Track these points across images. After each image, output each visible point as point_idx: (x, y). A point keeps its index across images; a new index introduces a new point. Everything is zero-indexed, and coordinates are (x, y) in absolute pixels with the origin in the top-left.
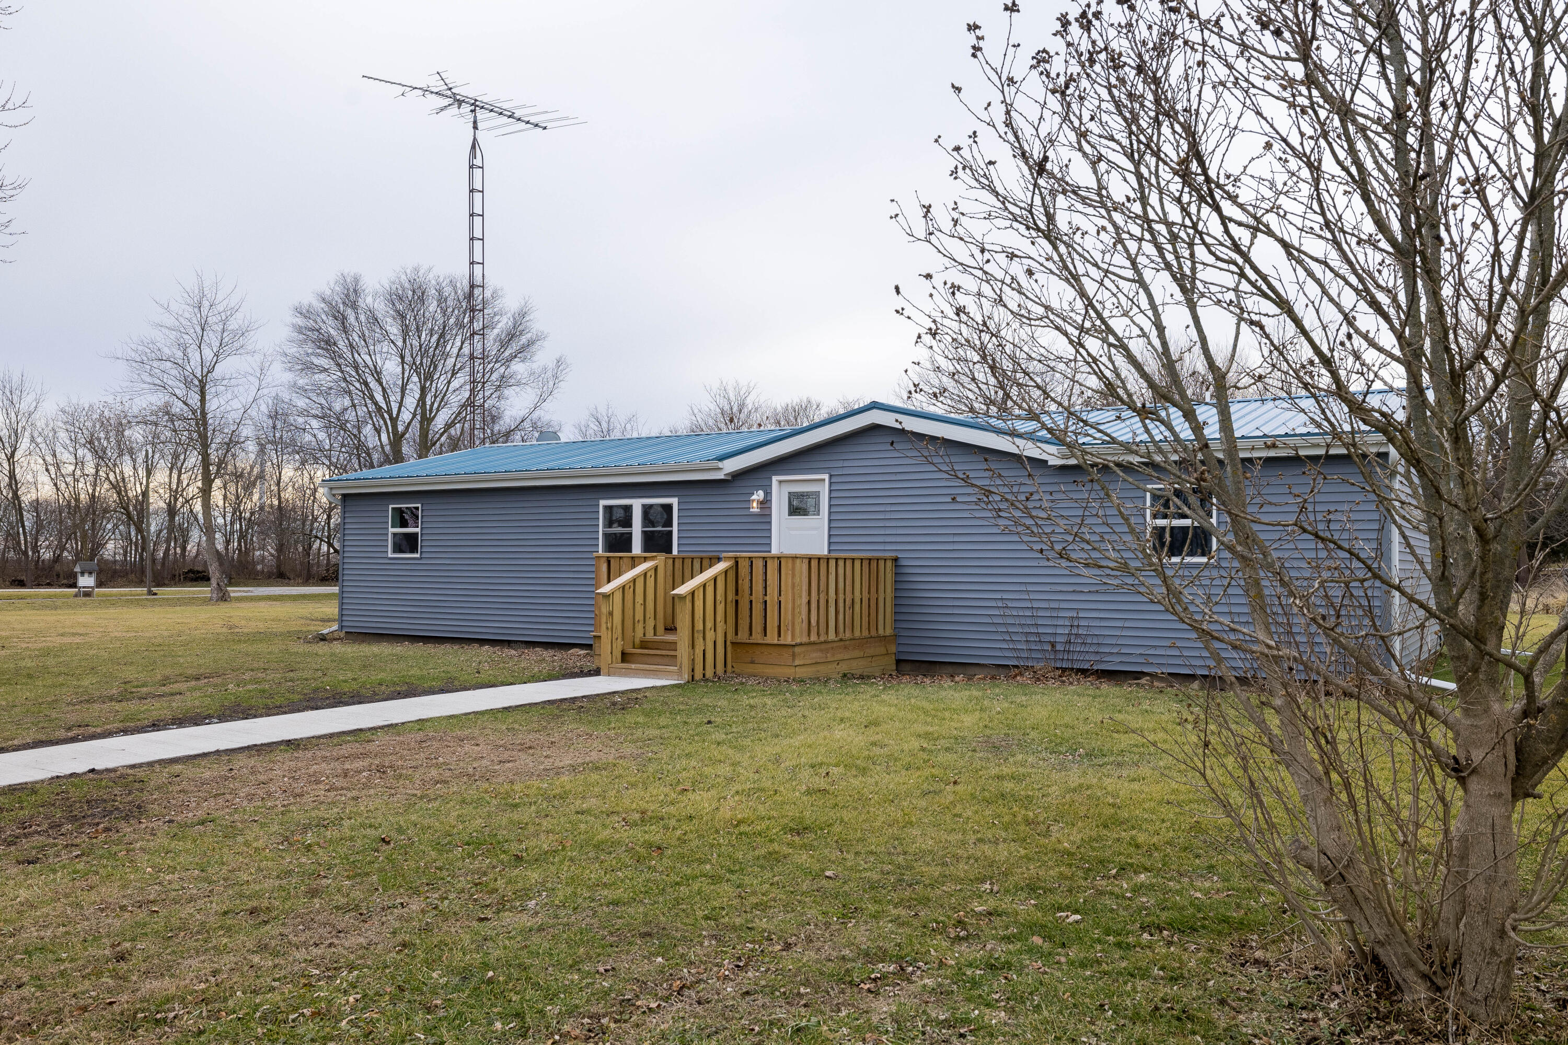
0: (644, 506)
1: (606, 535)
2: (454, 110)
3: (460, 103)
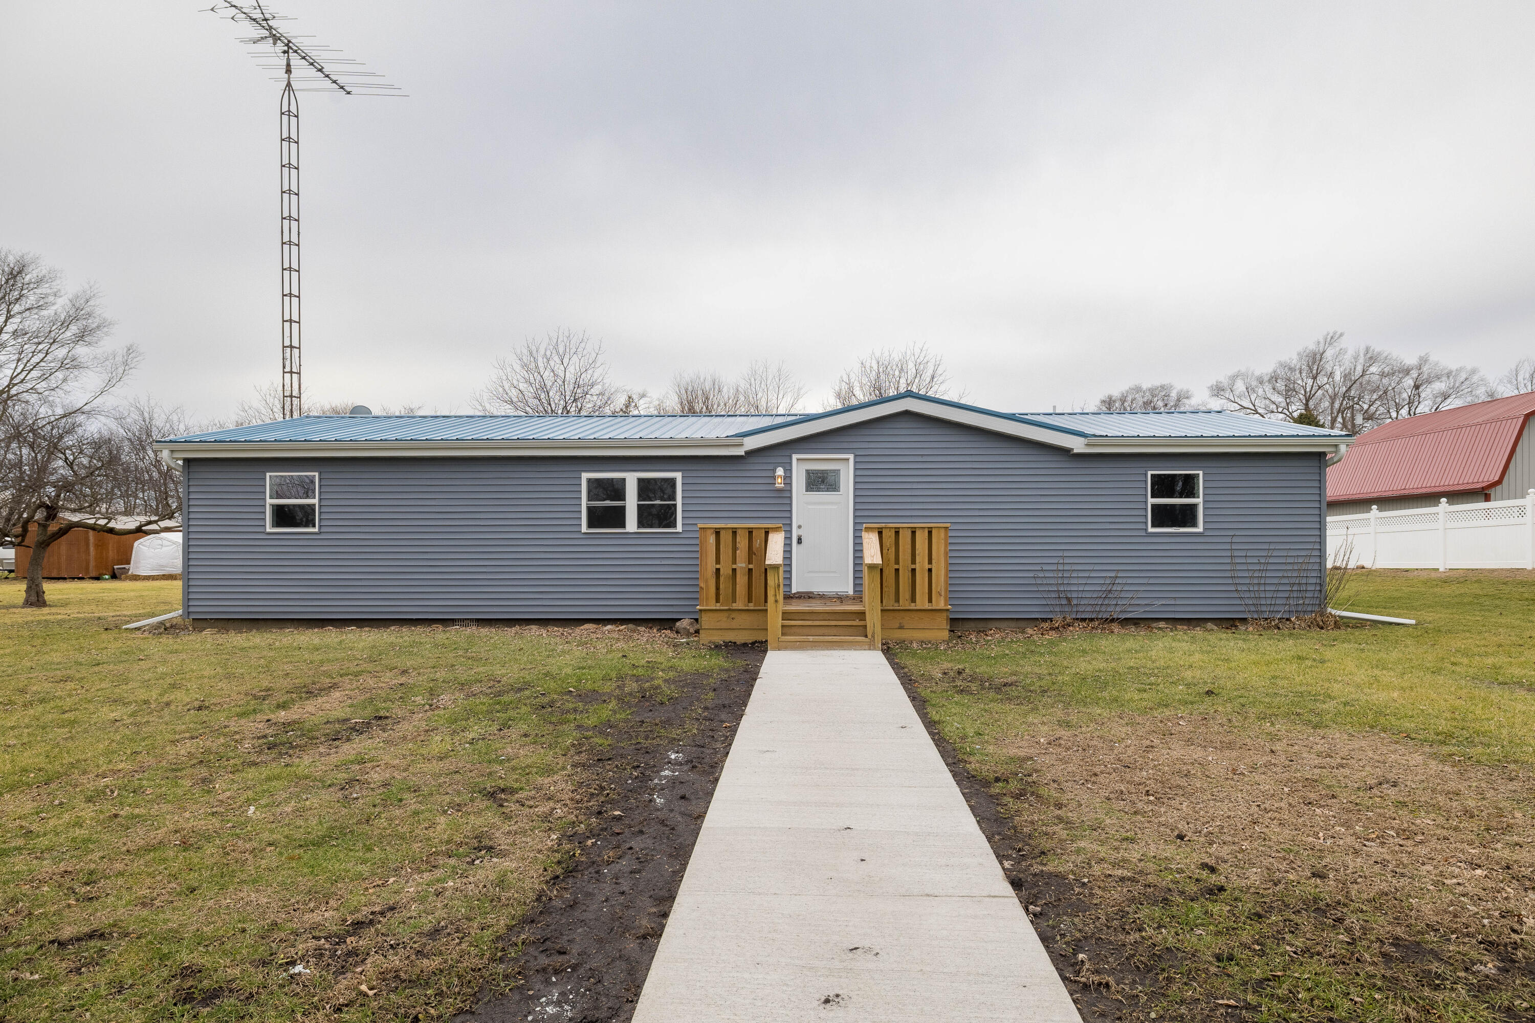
0: (640, 481)
1: (590, 510)
2: (267, 46)
3: (276, 39)
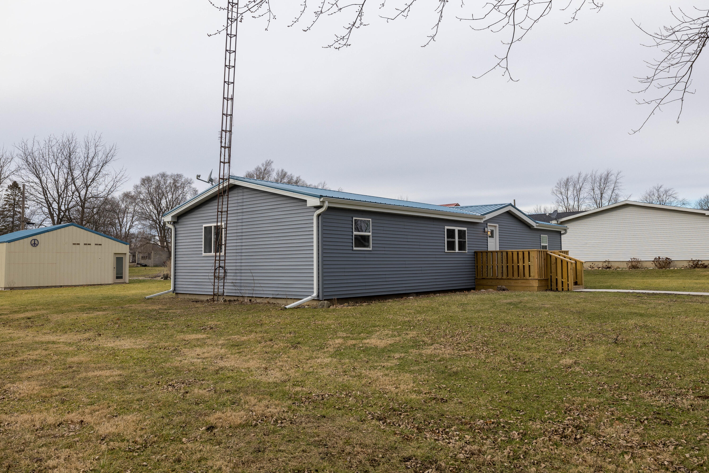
0: (458, 230)
1: (447, 242)
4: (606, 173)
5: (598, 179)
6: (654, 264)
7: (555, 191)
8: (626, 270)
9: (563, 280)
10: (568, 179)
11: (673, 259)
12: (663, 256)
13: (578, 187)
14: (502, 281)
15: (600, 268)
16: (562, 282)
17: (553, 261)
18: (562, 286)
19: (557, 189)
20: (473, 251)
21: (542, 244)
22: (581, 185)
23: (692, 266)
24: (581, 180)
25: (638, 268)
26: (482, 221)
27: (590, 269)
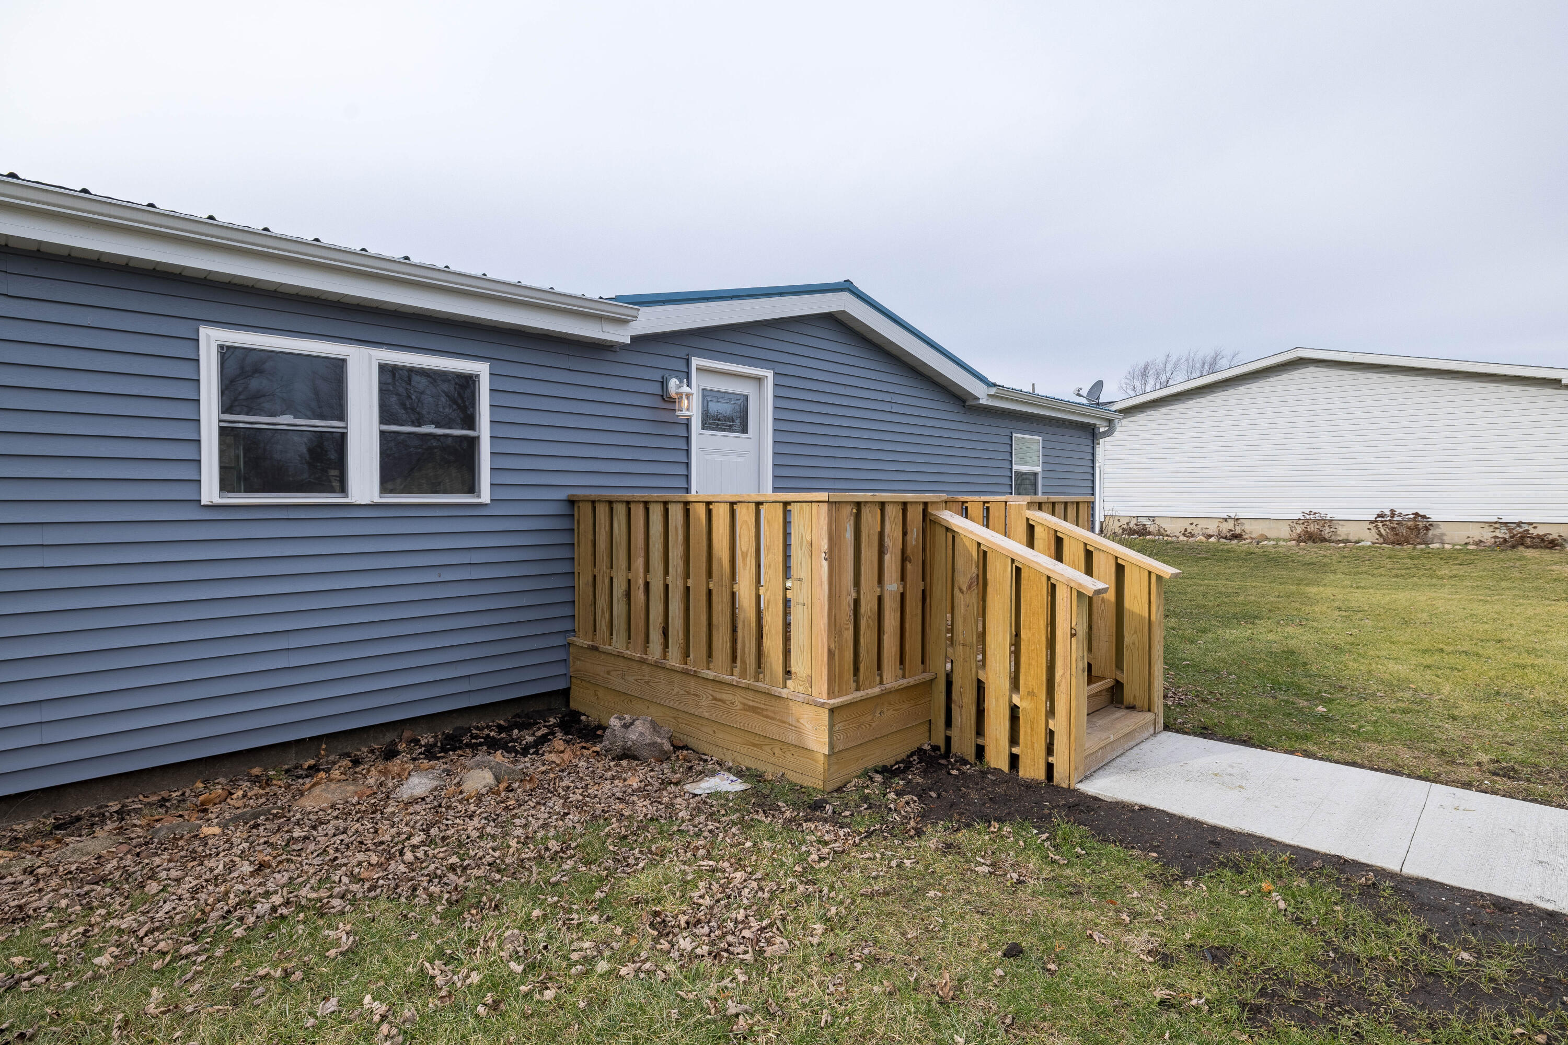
0: (385, 371)
1: (229, 436)
4: (1213, 354)
5: (1198, 365)
6: (1374, 531)
7: (1124, 385)
8: (1290, 548)
9: (1016, 700)
10: (1147, 365)
11: (1434, 518)
12: (1406, 508)
13: (1164, 378)
14: (662, 675)
15: (1211, 536)
16: (1014, 712)
17: (966, 572)
18: (1014, 740)
19: (1128, 381)
20: (562, 495)
21: (1016, 468)
22: (1168, 375)
23: (1505, 540)
24: (1169, 367)
25: (1324, 540)
26: (621, 336)
27: (1182, 538)
